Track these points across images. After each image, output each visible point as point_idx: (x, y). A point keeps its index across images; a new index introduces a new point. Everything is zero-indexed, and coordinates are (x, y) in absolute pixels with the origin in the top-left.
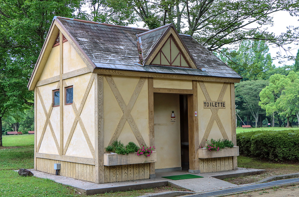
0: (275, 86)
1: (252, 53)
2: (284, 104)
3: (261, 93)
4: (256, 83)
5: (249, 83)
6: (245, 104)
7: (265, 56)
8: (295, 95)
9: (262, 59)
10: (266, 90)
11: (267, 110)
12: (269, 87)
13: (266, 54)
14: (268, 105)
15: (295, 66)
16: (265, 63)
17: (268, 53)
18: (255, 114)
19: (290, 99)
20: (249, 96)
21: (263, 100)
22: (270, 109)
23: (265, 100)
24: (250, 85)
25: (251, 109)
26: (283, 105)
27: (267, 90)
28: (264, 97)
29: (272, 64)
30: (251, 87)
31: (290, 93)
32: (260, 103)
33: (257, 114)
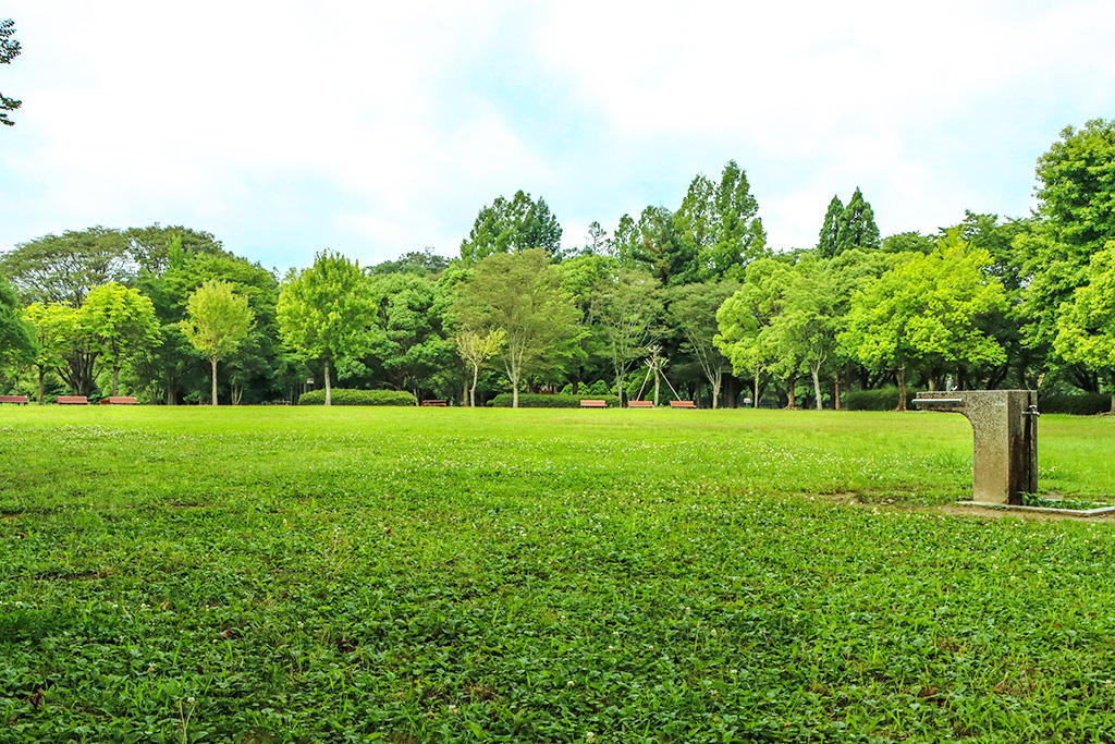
0: (759, 291)
1: (715, 216)
2: (777, 340)
3: (720, 312)
4: (718, 290)
5: (700, 289)
6: (686, 345)
7: (748, 225)
8: (809, 313)
9: (741, 232)
10: (734, 303)
11: (733, 357)
12: (741, 293)
13: (751, 219)
14: (738, 344)
15: (820, 247)
16: (748, 243)
17: (755, 216)
18: (713, 373)
19: (796, 326)
20: (697, 323)
21: (727, 331)
22: (743, 354)
23: (729, 331)
24: (702, 295)
25: (703, 359)
26: (776, 343)
27: (737, 301)
28: (728, 324)
29: (765, 248)
30: (703, 298)
31: (797, 309)
32: (717, 340)
33: (718, 373)
